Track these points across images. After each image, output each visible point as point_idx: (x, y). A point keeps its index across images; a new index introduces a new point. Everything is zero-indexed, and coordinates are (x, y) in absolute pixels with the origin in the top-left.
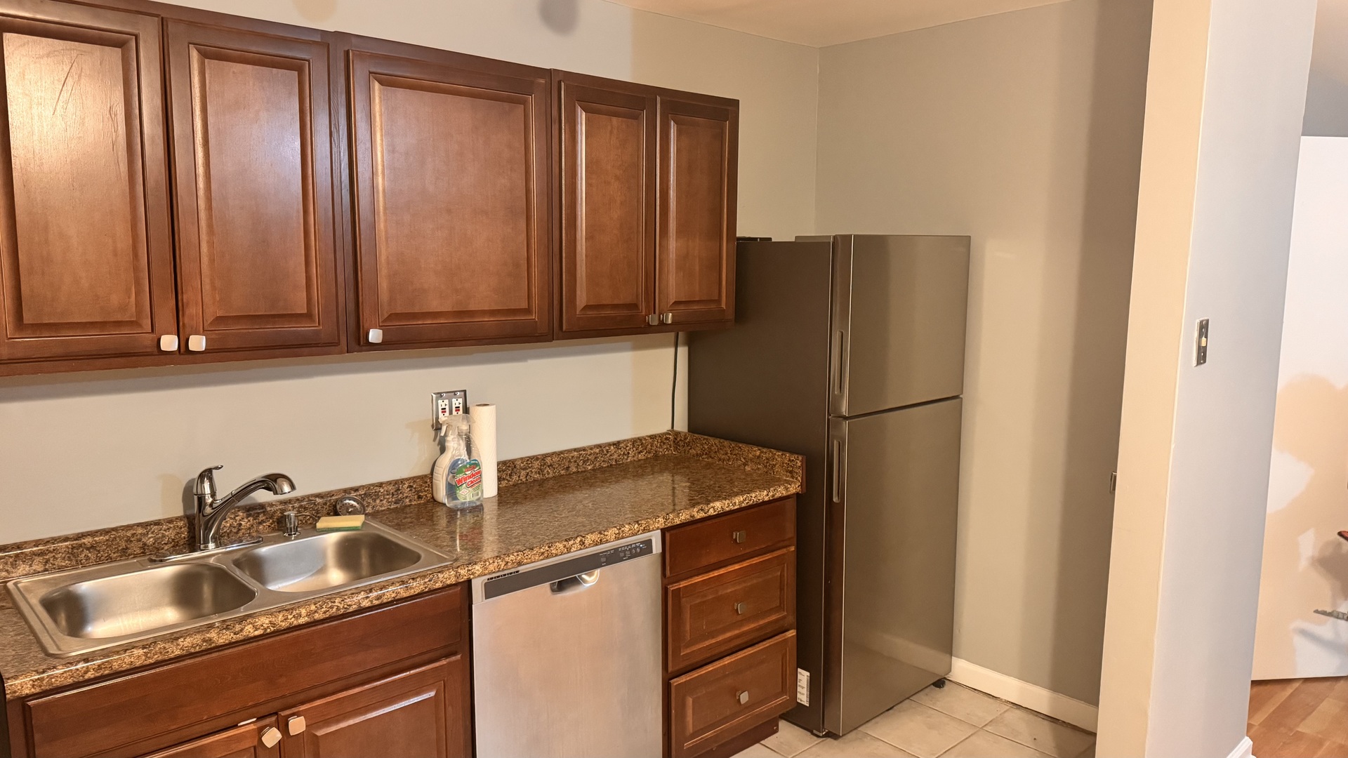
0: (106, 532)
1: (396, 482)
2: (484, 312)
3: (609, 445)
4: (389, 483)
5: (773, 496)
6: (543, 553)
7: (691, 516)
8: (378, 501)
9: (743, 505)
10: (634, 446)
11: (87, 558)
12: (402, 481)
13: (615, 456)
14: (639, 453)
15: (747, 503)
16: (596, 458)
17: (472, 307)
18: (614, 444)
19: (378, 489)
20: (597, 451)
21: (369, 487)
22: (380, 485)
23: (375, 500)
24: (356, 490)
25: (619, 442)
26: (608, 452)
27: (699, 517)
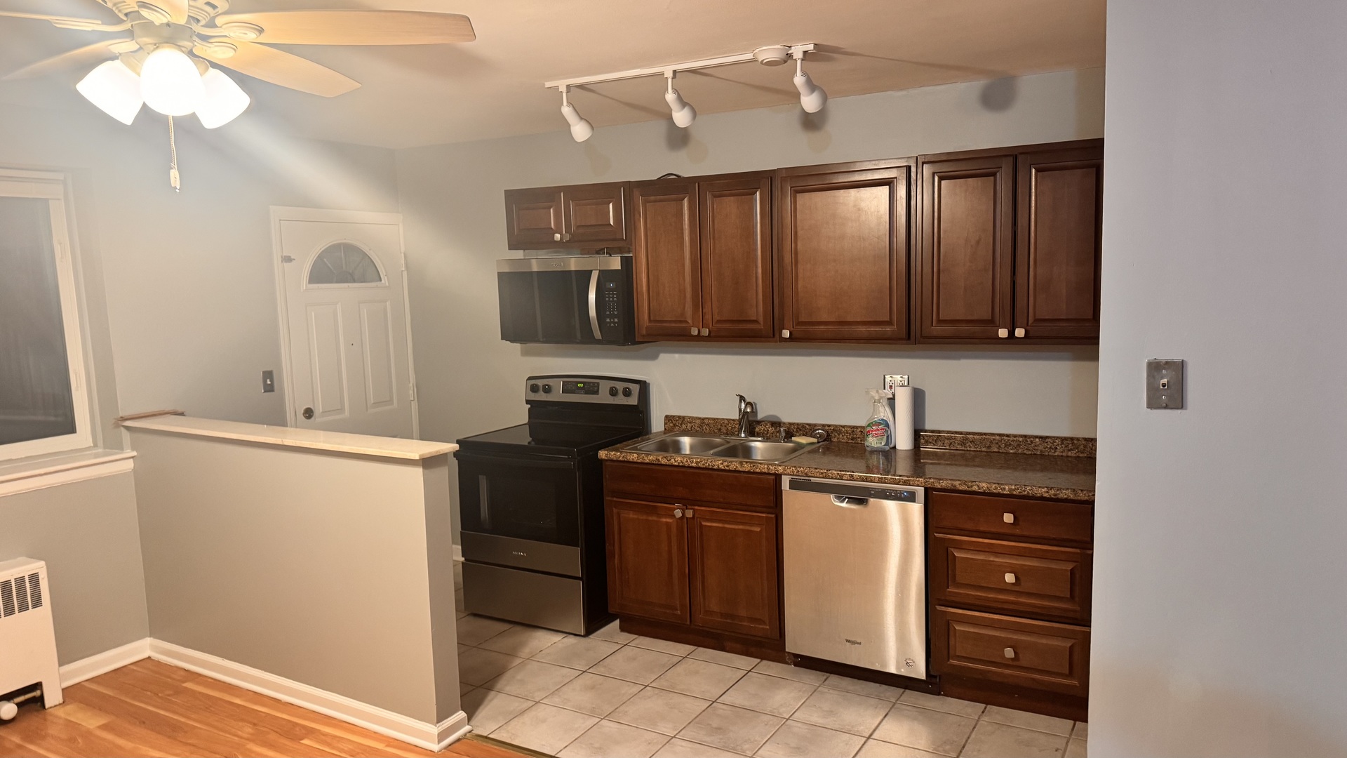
0: (714, 419)
1: (854, 427)
2: (858, 323)
3: (1036, 437)
4: (850, 427)
5: (1055, 495)
6: (822, 473)
7: (952, 485)
8: (841, 436)
9: (1015, 493)
10: (1062, 443)
11: (706, 429)
12: (857, 427)
13: (1041, 448)
14: (1069, 450)
15: (1020, 492)
16: (1018, 445)
17: (849, 319)
18: (1041, 437)
19: (841, 428)
20: (1021, 439)
21: (836, 426)
22: (843, 427)
23: (839, 435)
24: (829, 426)
25: (1047, 437)
26: (1032, 442)
27: (960, 488)
